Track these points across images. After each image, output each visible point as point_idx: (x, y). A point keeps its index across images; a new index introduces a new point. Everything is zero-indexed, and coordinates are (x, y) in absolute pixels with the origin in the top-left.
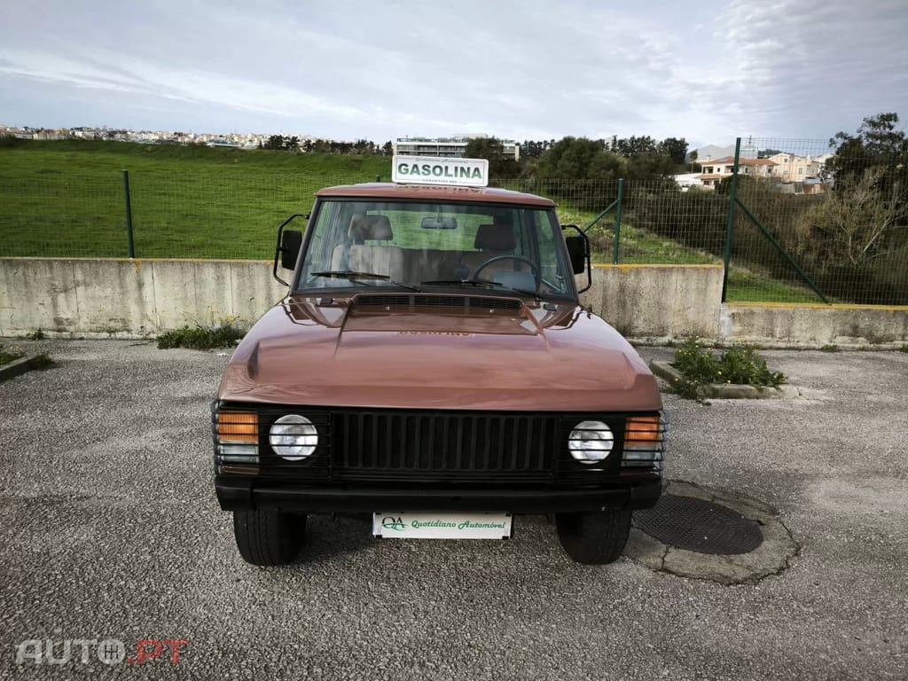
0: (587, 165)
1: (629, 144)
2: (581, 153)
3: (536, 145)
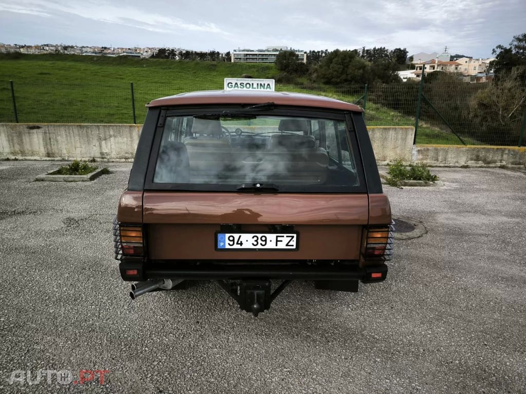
0: (347, 67)
1: (372, 52)
2: (344, 60)
3: (316, 53)
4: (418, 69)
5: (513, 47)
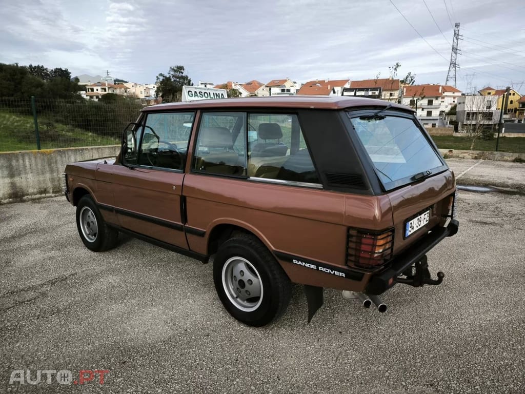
1: (29, 70)
4: (90, 90)
5: (171, 76)
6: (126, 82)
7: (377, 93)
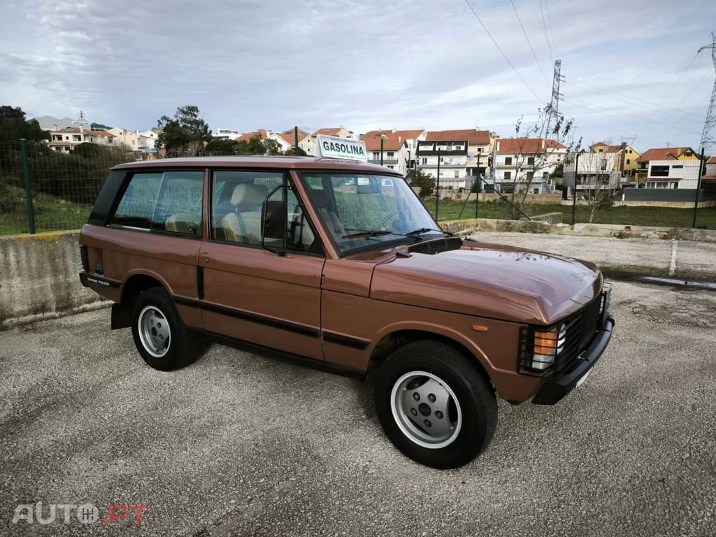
5: (180, 120)
6: (109, 128)
7: (463, 148)
